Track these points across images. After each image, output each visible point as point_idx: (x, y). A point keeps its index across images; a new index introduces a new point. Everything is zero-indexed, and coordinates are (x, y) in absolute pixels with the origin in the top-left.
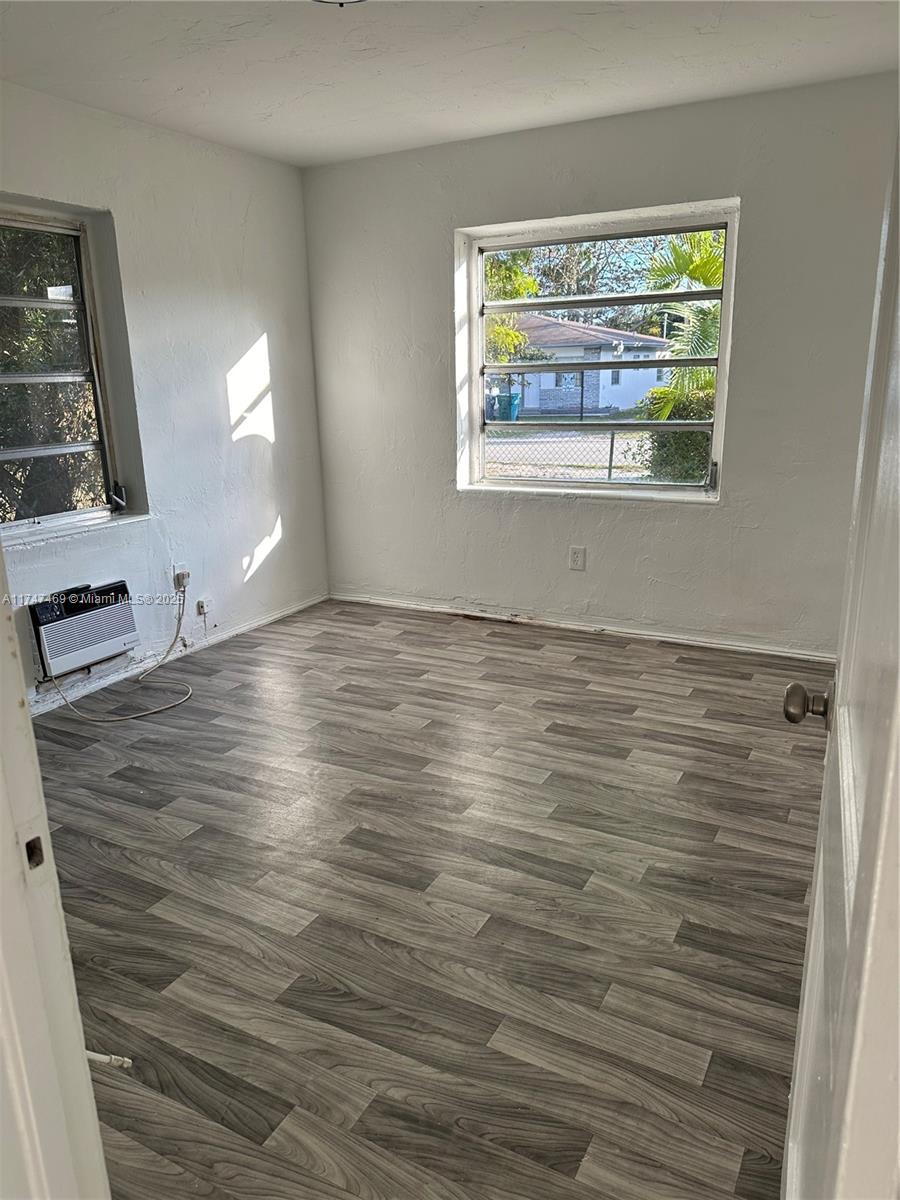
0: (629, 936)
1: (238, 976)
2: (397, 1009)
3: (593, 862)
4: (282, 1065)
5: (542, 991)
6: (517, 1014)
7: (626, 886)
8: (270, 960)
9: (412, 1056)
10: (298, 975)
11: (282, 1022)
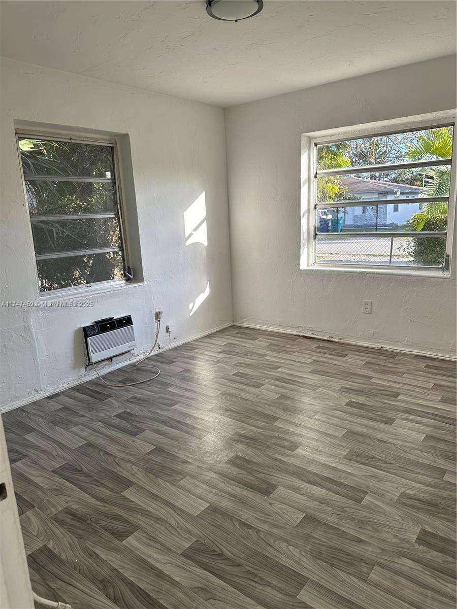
0: (388, 536)
1: (163, 537)
2: (248, 568)
3: (368, 487)
4: (180, 595)
5: (332, 566)
6: (316, 579)
7: (387, 504)
8: (181, 529)
9: (253, 598)
10: (195, 540)
11: (183, 568)
